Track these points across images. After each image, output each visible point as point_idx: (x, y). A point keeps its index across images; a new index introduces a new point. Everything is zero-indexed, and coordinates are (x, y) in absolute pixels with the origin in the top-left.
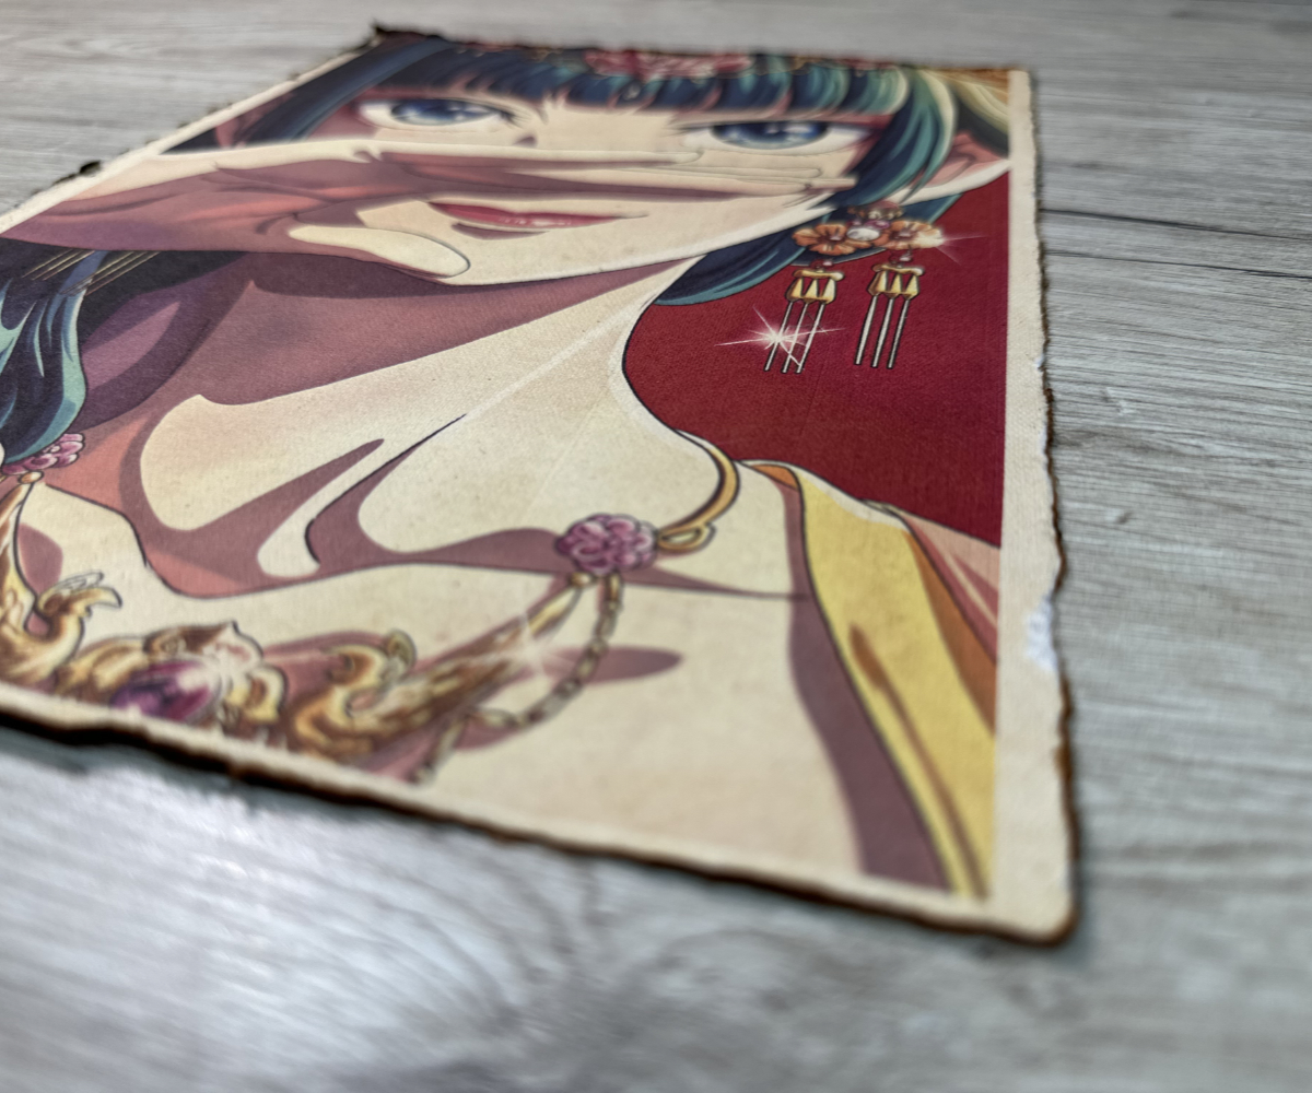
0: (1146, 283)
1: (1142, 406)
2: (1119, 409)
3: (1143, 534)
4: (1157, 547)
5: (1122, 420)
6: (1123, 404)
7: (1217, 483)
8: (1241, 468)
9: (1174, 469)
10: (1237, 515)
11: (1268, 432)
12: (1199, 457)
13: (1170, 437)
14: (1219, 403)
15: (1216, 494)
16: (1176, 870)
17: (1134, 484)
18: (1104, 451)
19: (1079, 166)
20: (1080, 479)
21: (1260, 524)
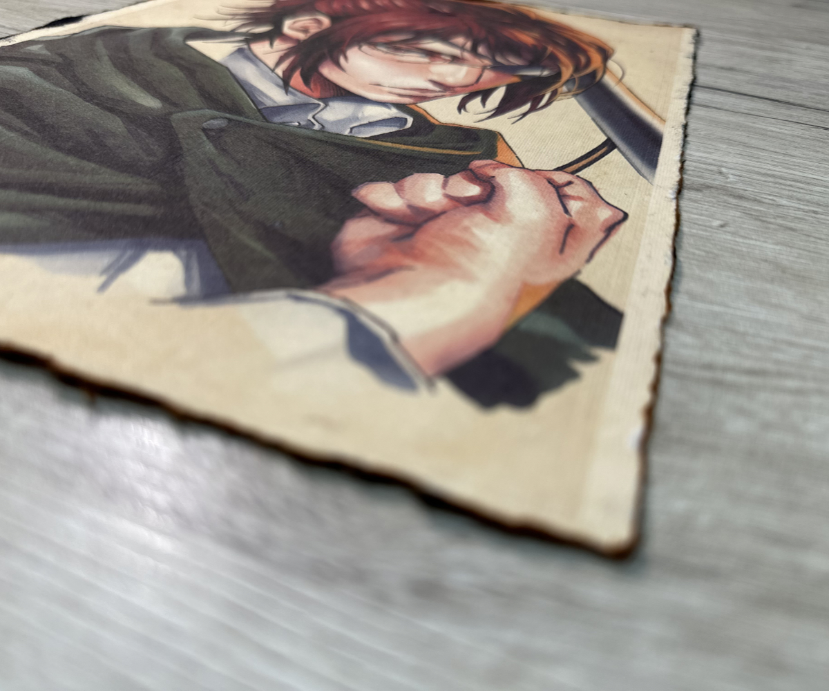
0: (754, 125)
1: (742, 178)
2: (727, 178)
3: (733, 234)
4: (741, 240)
5: (730, 183)
6: (731, 176)
7: (781, 217)
8: (797, 212)
9: (756, 208)
10: (791, 232)
11: (816, 198)
12: (772, 204)
13: (757, 194)
14: (789, 183)
15: (780, 221)
16: (730, 377)
17: (731, 211)
18: (715, 195)
19: (722, 68)
20: (700, 205)
21: (804, 238)
